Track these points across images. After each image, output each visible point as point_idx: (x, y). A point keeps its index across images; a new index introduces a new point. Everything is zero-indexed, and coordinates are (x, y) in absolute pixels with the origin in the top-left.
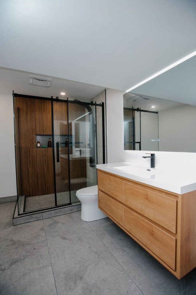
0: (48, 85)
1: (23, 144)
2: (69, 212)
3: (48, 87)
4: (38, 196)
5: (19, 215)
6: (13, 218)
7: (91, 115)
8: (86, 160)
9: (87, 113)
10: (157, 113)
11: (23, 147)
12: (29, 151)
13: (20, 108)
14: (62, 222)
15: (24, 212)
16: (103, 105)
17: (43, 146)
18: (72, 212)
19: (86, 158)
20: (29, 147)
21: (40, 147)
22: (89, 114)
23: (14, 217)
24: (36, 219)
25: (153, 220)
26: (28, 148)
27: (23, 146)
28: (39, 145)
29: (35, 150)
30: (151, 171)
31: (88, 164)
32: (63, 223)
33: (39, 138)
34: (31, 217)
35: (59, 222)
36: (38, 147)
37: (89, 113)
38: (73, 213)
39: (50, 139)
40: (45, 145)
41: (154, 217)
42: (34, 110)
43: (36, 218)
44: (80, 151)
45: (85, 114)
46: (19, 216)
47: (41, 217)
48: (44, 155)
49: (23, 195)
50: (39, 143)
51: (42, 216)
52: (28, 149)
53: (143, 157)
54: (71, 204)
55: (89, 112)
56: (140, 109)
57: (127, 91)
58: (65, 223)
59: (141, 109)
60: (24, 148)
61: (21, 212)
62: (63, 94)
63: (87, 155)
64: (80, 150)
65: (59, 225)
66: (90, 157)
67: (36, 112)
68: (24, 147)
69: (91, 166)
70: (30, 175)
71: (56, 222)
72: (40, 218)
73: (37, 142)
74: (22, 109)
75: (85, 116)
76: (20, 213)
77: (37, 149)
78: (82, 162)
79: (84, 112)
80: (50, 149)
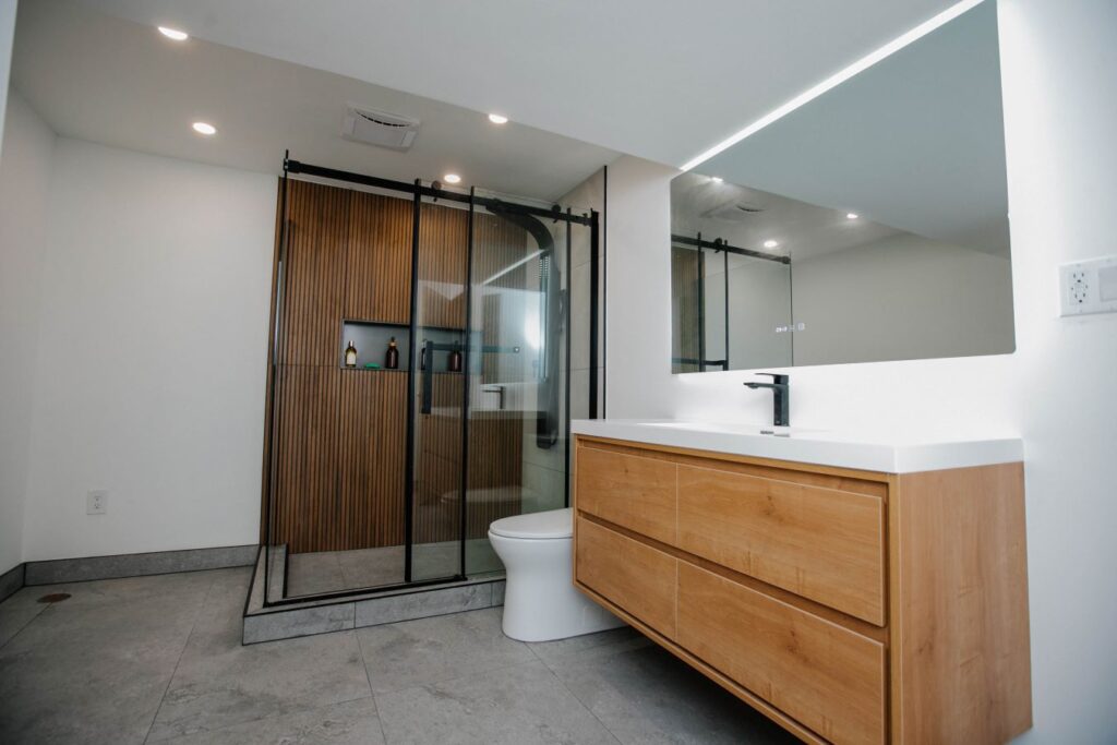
0: (406, 144)
1: (294, 353)
2: (457, 608)
3: (405, 150)
4: (334, 553)
5: (266, 604)
6: (245, 615)
7: (548, 259)
8: (521, 421)
9: (534, 250)
10: (786, 260)
11: (294, 363)
12: (316, 378)
14: (431, 639)
15: (284, 596)
16: (593, 223)
17: (367, 365)
18: (466, 608)
19: (522, 413)
20: (317, 363)
21: (354, 366)
22: (542, 256)
23: (249, 612)
24: (332, 626)
26: (312, 368)
27: (294, 357)
28: (351, 359)
29: (336, 378)
31: (530, 437)
33: (352, 335)
34: (314, 615)
35: (418, 641)
36: (348, 366)
37: (542, 251)
38: (472, 614)
39: (393, 340)
40: (376, 356)
43: (331, 620)
44: (502, 392)
46: (267, 610)
47: (349, 619)
48: (369, 394)
49: (280, 544)
50: (355, 351)
51: (352, 615)
52: (312, 373)
53: (745, 384)
54: (464, 578)
55: (541, 248)
56: (726, 242)
57: (686, 167)
59: (729, 244)
60: (299, 368)
61: (276, 596)
62: (453, 179)
63: (529, 405)
64: (502, 388)
66: (539, 413)
71: (409, 641)
72: (345, 623)
73: (346, 347)
75: (525, 264)
77: (344, 371)
78: (506, 428)
79: (522, 250)
80: (391, 375)
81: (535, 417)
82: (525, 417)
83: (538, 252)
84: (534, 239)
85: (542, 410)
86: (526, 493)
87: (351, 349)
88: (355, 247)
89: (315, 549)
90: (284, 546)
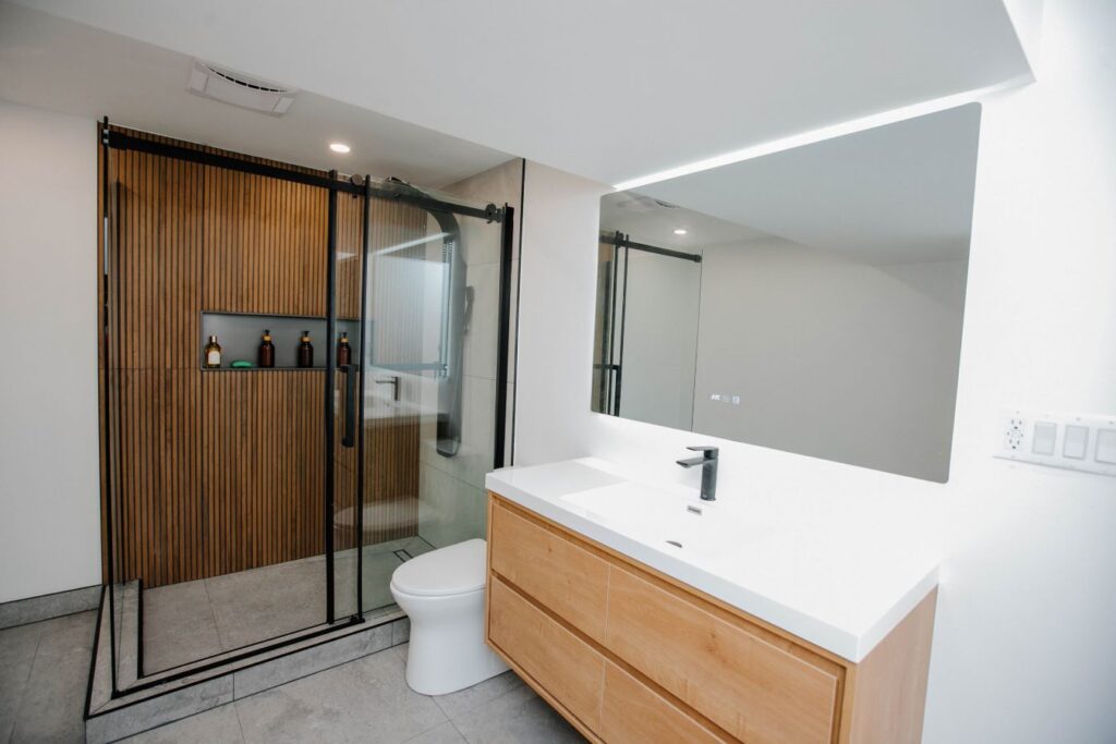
0: (280, 108)
1: (136, 354)
2: (354, 655)
4: (202, 582)
5: (116, 695)
6: (87, 716)
7: (453, 245)
8: (418, 425)
9: (435, 232)
11: (136, 366)
12: (168, 384)
13: (129, 186)
14: (327, 706)
15: (141, 674)
16: (507, 219)
17: (236, 364)
18: (364, 653)
19: (418, 417)
20: (168, 366)
21: (218, 366)
22: (446, 240)
23: (92, 711)
24: (205, 705)
25: (735, 735)
26: (162, 371)
27: (136, 360)
28: (214, 357)
30: (703, 513)
31: (429, 443)
32: (330, 714)
33: (214, 326)
34: (180, 698)
35: (312, 711)
36: (210, 367)
37: (446, 234)
39: (267, 332)
40: (246, 351)
41: (738, 724)
42: (200, 204)
43: (203, 699)
45: (424, 235)
46: (118, 702)
47: (225, 693)
48: (239, 400)
50: (218, 348)
51: (230, 688)
52: (162, 378)
53: (678, 463)
54: (362, 621)
55: (443, 231)
58: (338, 713)
59: (631, 240)
60: (143, 372)
61: (128, 679)
62: (340, 148)
63: (427, 406)
65: (315, 725)
66: (439, 415)
67: (206, 212)
68: (143, 366)
69: (440, 452)
70: (169, 491)
71: (297, 711)
72: (221, 697)
73: (206, 342)
74: (136, 191)
75: (423, 246)
76: (121, 687)
77: (205, 374)
78: (404, 434)
79: (421, 229)
80: (265, 375)
81: (435, 420)
82: (423, 421)
83: (441, 235)
84: (436, 221)
85: (443, 411)
86: (424, 513)
87: (211, 345)
88: (214, 223)
89: (177, 580)
90: (136, 583)
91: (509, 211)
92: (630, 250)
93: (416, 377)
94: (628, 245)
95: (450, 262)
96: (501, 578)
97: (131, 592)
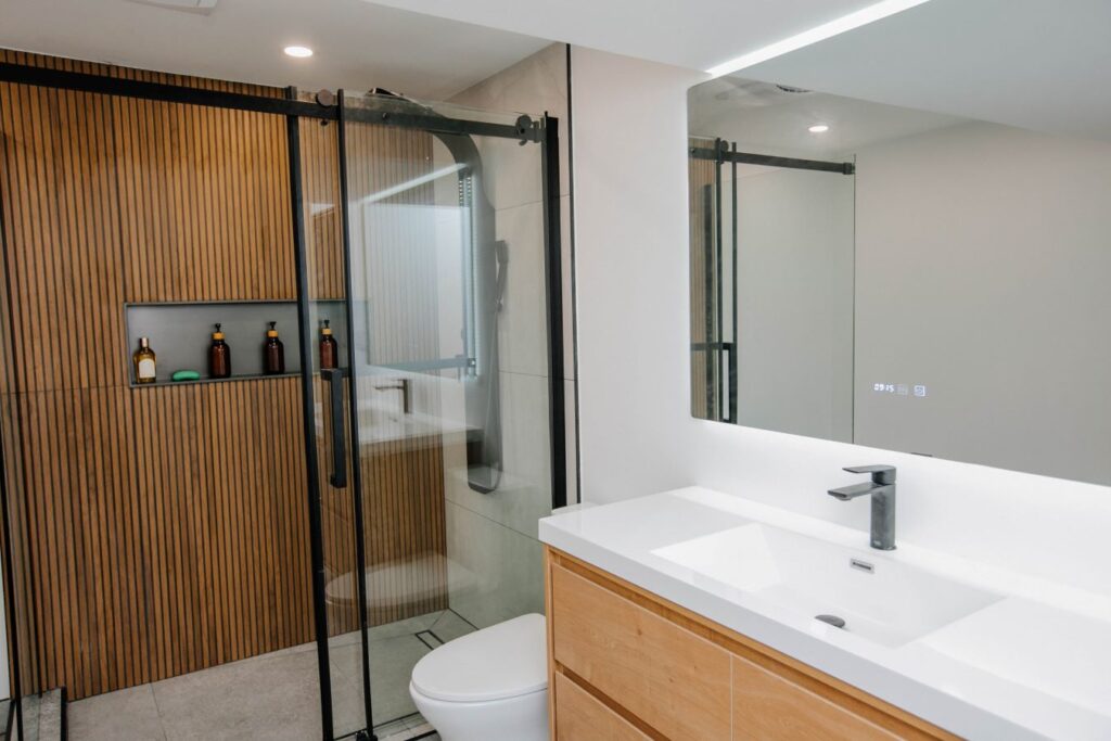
1: (39, 371)
7: (473, 180)
8: (440, 449)
9: (446, 164)
11: (41, 387)
16: (549, 135)
17: (177, 376)
19: (440, 436)
20: (85, 385)
21: (153, 380)
22: (462, 175)
27: (40, 379)
28: (147, 368)
29: (122, 401)
31: (457, 474)
33: (144, 324)
36: (142, 381)
37: (461, 166)
39: (218, 328)
40: (190, 359)
42: (111, 151)
45: (430, 167)
48: (185, 426)
50: (151, 354)
52: (77, 402)
53: (831, 493)
54: (374, 739)
55: (457, 160)
59: (739, 151)
60: (51, 395)
62: (299, 52)
63: (451, 420)
66: (469, 433)
67: (120, 160)
68: (49, 387)
69: (473, 487)
70: (97, 561)
73: (134, 347)
75: (430, 185)
77: (136, 392)
78: (421, 461)
79: (426, 160)
80: (219, 389)
81: (463, 440)
82: (446, 442)
83: (454, 168)
84: (445, 147)
85: (473, 427)
86: (456, 576)
87: (142, 351)
88: (132, 175)
89: (114, 687)
90: (58, 692)
91: (551, 124)
92: (739, 166)
93: (434, 377)
94: (737, 158)
95: (470, 205)
96: (569, 674)
97: (52, 706)
